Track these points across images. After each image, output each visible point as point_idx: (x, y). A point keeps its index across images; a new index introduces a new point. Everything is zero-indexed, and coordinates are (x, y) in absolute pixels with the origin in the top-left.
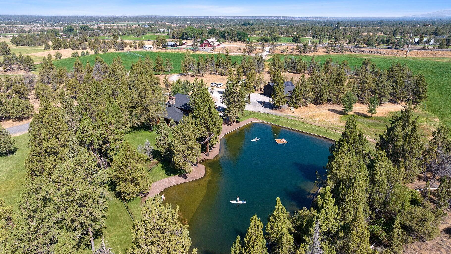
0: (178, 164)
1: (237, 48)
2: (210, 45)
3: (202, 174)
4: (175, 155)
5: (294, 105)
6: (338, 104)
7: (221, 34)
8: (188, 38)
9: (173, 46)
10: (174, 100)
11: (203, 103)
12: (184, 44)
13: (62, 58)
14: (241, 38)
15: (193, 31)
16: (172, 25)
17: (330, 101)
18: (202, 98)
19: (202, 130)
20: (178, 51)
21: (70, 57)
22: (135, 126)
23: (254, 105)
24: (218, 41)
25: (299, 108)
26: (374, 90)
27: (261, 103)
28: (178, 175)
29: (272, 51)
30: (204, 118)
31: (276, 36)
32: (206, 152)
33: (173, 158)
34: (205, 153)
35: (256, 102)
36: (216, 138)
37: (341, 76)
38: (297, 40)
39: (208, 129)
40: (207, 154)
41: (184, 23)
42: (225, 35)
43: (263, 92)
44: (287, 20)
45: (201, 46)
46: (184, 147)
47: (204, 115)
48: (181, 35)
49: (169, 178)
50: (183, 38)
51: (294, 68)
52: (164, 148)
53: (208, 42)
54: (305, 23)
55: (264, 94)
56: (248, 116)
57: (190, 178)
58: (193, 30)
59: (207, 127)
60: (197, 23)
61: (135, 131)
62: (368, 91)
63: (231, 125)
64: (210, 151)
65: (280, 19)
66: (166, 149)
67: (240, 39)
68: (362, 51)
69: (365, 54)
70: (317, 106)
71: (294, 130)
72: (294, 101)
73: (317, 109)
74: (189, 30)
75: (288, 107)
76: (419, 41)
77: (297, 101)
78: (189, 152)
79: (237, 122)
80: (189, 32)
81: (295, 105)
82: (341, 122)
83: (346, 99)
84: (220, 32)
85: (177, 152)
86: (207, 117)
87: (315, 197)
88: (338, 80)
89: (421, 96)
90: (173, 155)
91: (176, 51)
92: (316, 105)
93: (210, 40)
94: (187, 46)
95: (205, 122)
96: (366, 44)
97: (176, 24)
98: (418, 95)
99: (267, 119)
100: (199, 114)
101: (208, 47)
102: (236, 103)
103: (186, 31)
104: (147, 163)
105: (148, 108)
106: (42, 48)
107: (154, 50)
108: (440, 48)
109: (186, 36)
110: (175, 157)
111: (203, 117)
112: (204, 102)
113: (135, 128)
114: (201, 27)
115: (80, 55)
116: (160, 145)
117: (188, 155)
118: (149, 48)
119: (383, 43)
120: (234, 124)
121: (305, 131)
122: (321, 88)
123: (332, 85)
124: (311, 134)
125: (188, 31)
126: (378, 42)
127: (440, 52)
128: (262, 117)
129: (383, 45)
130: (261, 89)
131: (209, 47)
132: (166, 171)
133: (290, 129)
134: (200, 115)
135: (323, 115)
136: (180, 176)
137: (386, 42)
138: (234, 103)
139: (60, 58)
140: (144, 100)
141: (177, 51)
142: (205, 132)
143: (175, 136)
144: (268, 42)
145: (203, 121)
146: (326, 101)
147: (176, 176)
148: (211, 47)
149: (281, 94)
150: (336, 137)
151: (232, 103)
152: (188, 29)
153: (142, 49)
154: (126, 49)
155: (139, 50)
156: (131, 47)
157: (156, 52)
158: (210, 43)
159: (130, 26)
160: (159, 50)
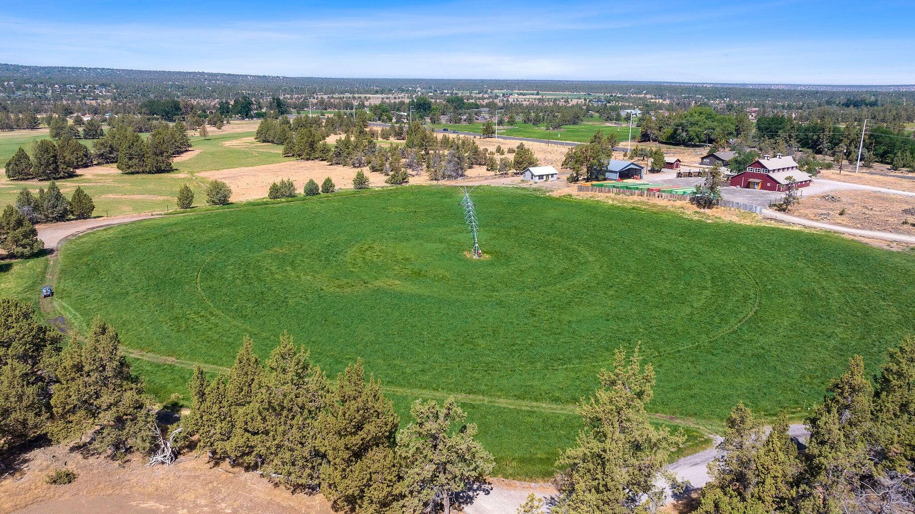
1: (898, 207)
2: (769, 183)
8: (688, 143)
9: (625, 174)
12: (670, 165)
15: (709, 123)
16: (661, 101)
24: (803, 166)
41: (689, 97)
45: (734, 181)
48: (668, 130)
50: (674, 140)
53: (762, 171)
58: (710, 117)
60: (721, 97)
74: (696, 118)
80: (696, 124)
91: (631, 199)
93: (770, 163)
94: (679, 175)
97: (670, 98)
101: (762, 188)
103: (684, 121)
107: (562, 188)
109: (684, 134)
114: (730, 107)
115: (300, 192)
118: (541, 177)
125: (691, 120)
131: (764, 187)
139: (221, 201)
148: (772, 189)
152: (692, 115)
153: (521, 177)
154: (477, 176)
155: (510, 182)
156: (492, 168)
157: (555, 194)
158: (771, 174)
159: (567, 101)
160: (572, 190)
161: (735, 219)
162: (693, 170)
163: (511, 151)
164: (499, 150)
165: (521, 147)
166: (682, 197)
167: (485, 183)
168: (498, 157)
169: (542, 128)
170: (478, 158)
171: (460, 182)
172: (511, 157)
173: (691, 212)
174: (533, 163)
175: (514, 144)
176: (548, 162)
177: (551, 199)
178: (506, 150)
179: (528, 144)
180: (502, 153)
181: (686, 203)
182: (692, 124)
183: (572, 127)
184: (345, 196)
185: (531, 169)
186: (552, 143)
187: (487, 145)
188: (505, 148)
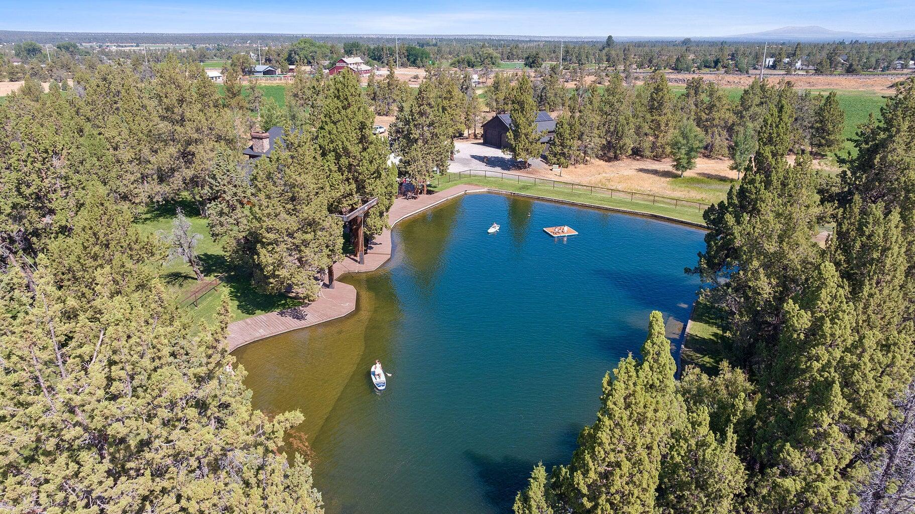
0: (274, 276)
1: (409, 77)
3: (349, 306)
4: (264, 245)
5: (558, 160)
6: (657, 158)
7: (371, 54)
9: (266, 73)
10: (264, 140)
11: (343, 112)
12: (292, 71)
14: (415, 60)
15: (313, 48)
17: (637, 153)
18: (338, 98)
19: (344, 188)
20: (279, 82)
22: (158, 202)
23: (464, 162)
24: (367, 63)
25: (571, 168)
26: (733, 124)
27: (481, 159)
28: (278, 311)
29: (484, 80)
30: (347, 153)
31: (489, 54)
32: (355, 256)
33: (258, 254)
34: (352, 257)
35: (470, 157)
36: (381, 214)
37: (661, 94)
38: (533, 62)
39: (361, 188)
40: (358, 259)
42: (380, 56)
43: (482, 141)
44: (503, 40)
45: (330, 73)
46: (292, 223)
47: (347, 144)
48: (285, 55)
49: (250, 319)
50: (290, 62)
51: (541, 99)
52: (235, 238)
53: (345, 65)
54: (541, 45)
55: (483, 144)
56: (455, 182)
57: (313, 316)
58: (312, 43)
59: (356, 180)
61: (161, 219)
62: (720, 130)
63: (415, 198)
64: (366, 253)
65: (490, 39)
66: (238, 241)
67: (414, 63)
69: (676, 84)
70: (611, 164)
71: (573, 204)
72: (558, 149)
73: (611, 169)
74: (303, 45)
75: (546, 166)
76: (775, 61)
77: (566, 150)
78: (309, 237)
79: (429, 192)
80: (302, 49)
81: (562, 159)
82: (674, 190)
83: (681, 139)
84: (369, 49)
85: (272, 236)
86: (355, 149)
87: (683, 346)
88: (656, 104)
89: (832, 137)
90: (259, 246)
91: (274, 82)
92: (606, 161)
93: (349, 61)
95: (350, 165)
96: (673, 69)
98: (823, 138)
99: (502, 185)
100: (332, 142)
102: (426, 142)
103: (295, 48)
104: (185, 285)
105: (191, 148)
108: (818, 72)
110: (263, 251)
111: (345, 149)
112: (345, 108)
113: (159, 205)
116: (219, 227)
117: (306, 243)
119: (706, 66)
120: (423, 197)
121: (601, 204)
122: (617, 122)
123: (640, 115)
124: (619, 211)
125: (299, 46)
126: (696, 65)
127: (821, 78)
128: (488, 182)
129: (707, 70)
130: (475, 136)
132: (240, 302)
133: (562, 203)
134: (335, 144)
135: (628, 178)
136: (281, 314)
137: (713, 64)
138: (420, 143)
140: (179, 129)
141: (277, 81)
142: (352, 195)
143: (260, 185)
144: (473, 67)
145: (344, 161)
146: (630, 152)
147: (269, 314)
149: (530, 130)
150: (679, 213)
151: (416, 141)
158: (350, 66)
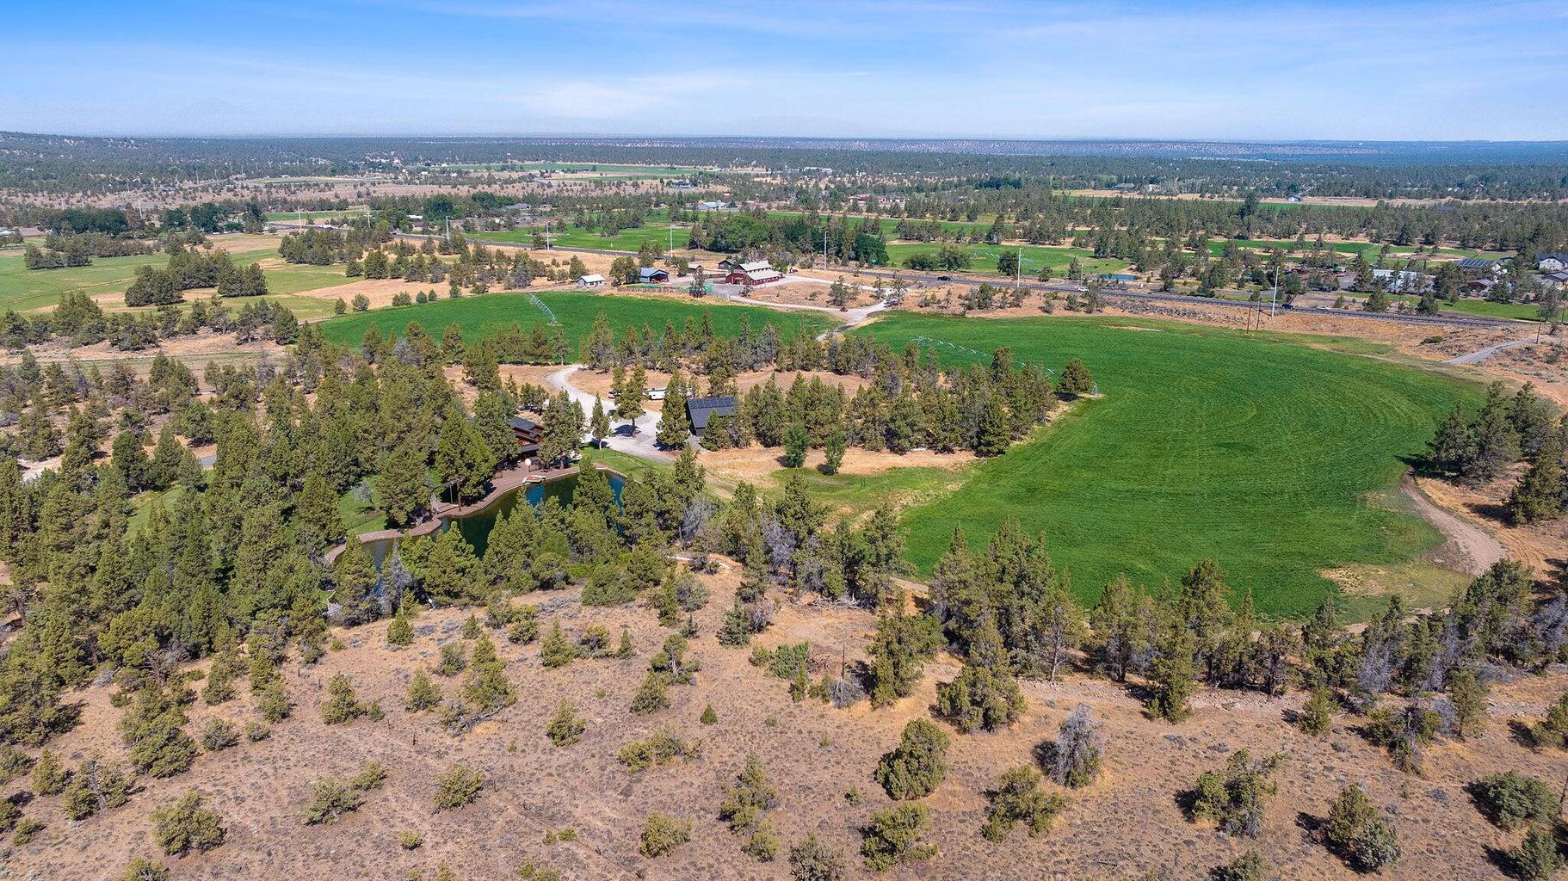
2: (747, 279)
9: (654, 278)
12: (691, 271)
13: (369, 308)
14: (865, 253)
20: (658, 294)
21: (389, 303)
45: (728, 280)
53: (743, 272)
68: (1154, 309)
93: (749, 266)
101: (744, 283)
103: (722, 230)
106: (341, 270)
107: (607, 290)
109: (723, 242)
115: (414, 301)
118: (592, 283)
131: (739, 282)
139: (364, 309)
141: (655, 294)
144: (930, 269)
148: (749, 283)
153: (577, 285)
154: (540, 283)
155: (568, 288)
156: (552, 278)
157: (602, 295)
158: (749, 274)
159: (636, 185)
160: (615, 291)
161: (713, 303)
162: (713, 273)
163: (565, 263)
164: (554, 262)
165: (574, 259)
166: (684, 292)
167: (549, 289)
168: (556, 269)
169: (596, 235)
170: (538, 270)
171: (528, 290)
172: (567, 269)
173: (688, 299)
174: (585, 273)
175: (568, 255)
176: (597, 271)
177: (598, 297)
178: (561, 263)
179: (580, 255)
180: (558, 266)
181: (687, 295)
182: (730, 232)
183: (630, 231)
184: (444, 302)
185: (584, 277)
186: (604, 253)
187: (545, 257)
188: (560, 260)
